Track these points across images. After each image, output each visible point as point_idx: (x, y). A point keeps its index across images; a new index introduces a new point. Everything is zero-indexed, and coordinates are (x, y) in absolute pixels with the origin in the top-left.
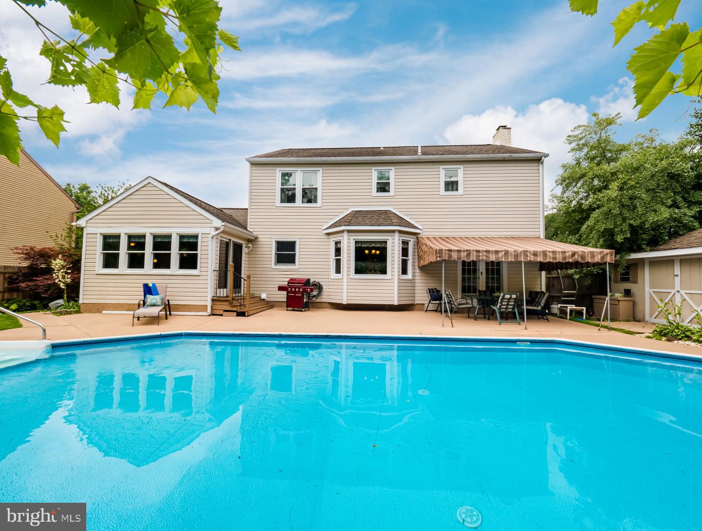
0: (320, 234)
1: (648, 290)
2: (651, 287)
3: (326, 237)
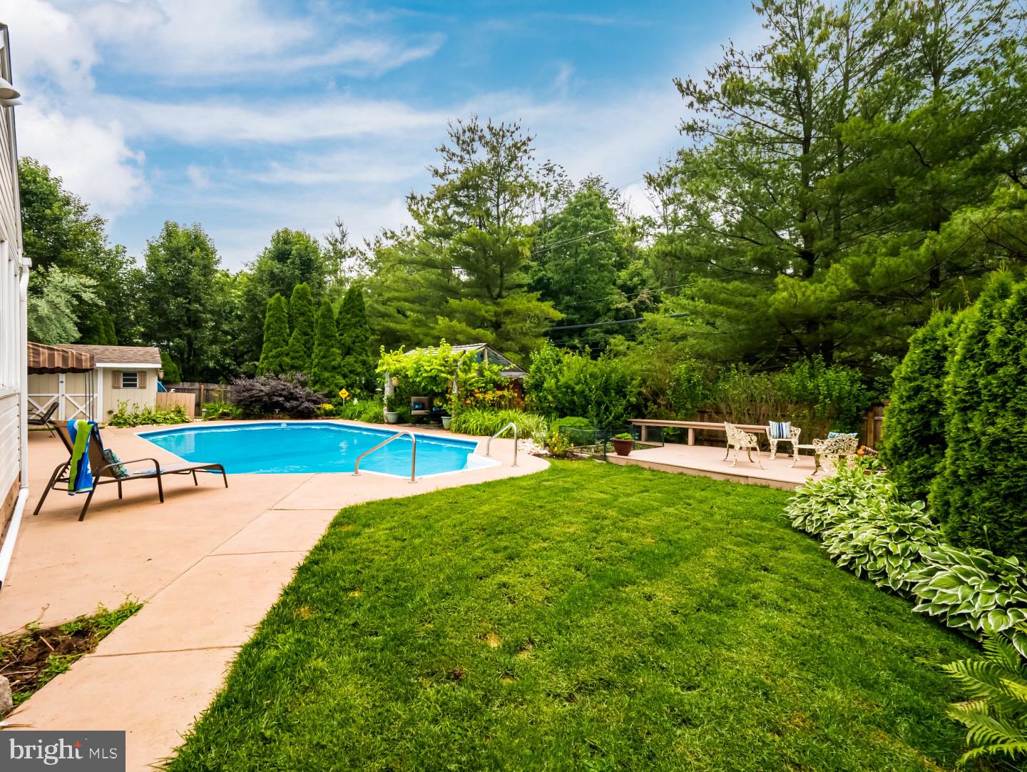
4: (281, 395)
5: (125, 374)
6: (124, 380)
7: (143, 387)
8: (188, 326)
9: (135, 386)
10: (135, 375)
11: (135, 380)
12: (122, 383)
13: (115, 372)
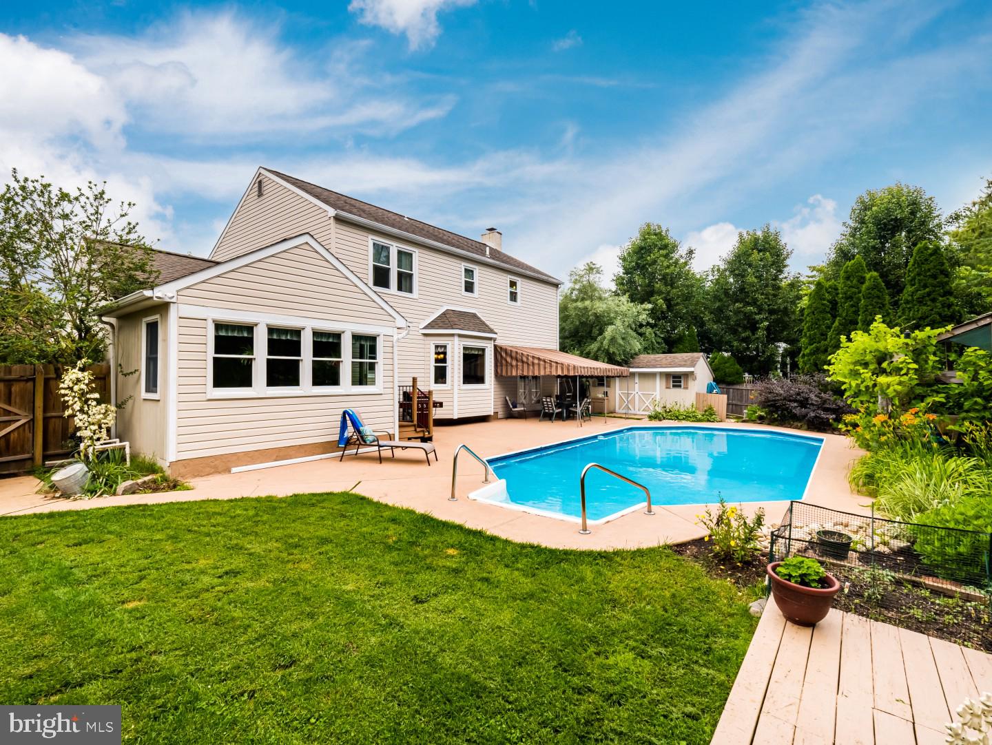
0: (416, 333)
1: (618, 392)
2: (620, 390)
3: (422, 337)
4: (795, 401)
5: (674, 377)
6: (673, 382)
7: (686, 388)
8: (745, 328)
9: (680, 386)
10: (680, 378)
11: (680, 382)
12: (672, 384)
13: (667, 375)
